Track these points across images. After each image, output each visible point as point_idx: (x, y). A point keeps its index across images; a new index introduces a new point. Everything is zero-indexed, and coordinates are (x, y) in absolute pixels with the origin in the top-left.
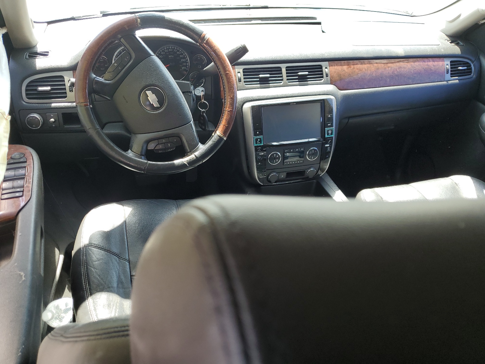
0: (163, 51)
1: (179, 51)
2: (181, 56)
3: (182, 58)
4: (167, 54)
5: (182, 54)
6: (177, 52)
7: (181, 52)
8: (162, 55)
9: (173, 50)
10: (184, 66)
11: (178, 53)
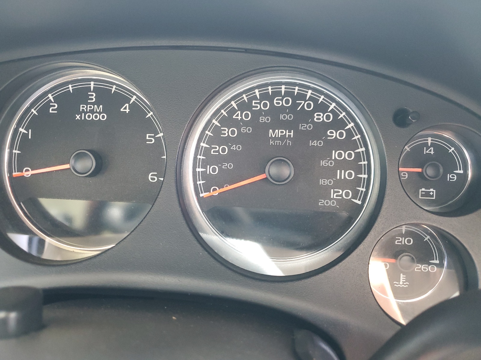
0: (243, 106)
1: (323, 108)
2: (333, 134)
3: (337, 144)
4: (263, 119)
5: (338, 124)
6: (314, 111)
7: (336, 115)
8: (237, 124)
9: (295, 105)
10: (342, 184)
11: (320, 117)
